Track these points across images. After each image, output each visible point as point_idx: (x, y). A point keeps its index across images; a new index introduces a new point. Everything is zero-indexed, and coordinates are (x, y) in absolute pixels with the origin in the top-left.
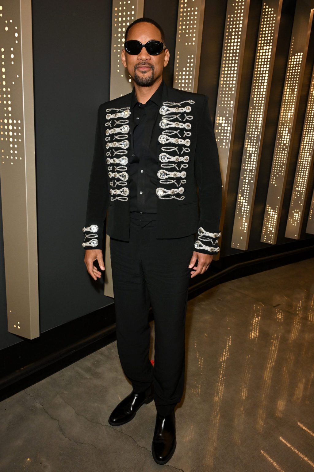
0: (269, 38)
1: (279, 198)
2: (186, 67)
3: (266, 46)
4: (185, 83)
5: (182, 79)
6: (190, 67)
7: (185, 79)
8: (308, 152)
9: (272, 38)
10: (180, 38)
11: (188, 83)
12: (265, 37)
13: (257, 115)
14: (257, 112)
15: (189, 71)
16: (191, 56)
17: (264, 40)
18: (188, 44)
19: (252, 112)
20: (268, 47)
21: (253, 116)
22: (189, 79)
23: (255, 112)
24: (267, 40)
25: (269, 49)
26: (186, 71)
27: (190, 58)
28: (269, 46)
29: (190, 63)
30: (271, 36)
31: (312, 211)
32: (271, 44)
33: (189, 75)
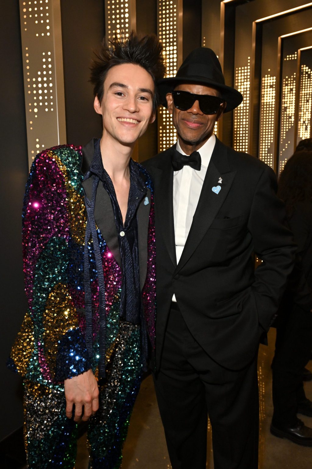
0: (171, 36)
2: (42, 70)
3: (170, 46)
4: (43, 95)
5: (37, 89)
6: (47, 69)
7: (43, 88)
9: (175, 35)
10: (26, 26)
11: (49, 94)
12: (166, 34)
15: (48, 76)
16: (46, 54)
17: (166, 38)
18: (40, 35)
20: (171, 48)
22: (48, 88)
24: (169, 38)
25: (173, 50)
26: (42, 76)
27: (47, 57)
28: (173, 46)
29: (47, 63)
30: (173, 33)
32: (175, 44)
33: (48, 82)
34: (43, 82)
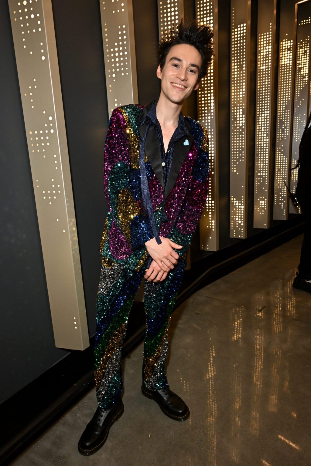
0: (208, 8)
1: (243, 187)
2: (118, 41)
3: (207, 17)
4: (120, 62)
5: (115, 57)
6: (123, 40)
7: (119, 57)
8: (265, 133)
9: (211, 7)
10: (104, 5)
11: (124, 61)
12: (203, 7)
13: (208, 97)
14: (207, 93)
15: (123, 45)
16: (122, 27)
17: (203, 11)
18: (116, 11)
19: (201, 94)
21: (203, 99)
22: (124, 56)
23: (204, 94)
24: (206, 10)
25: (210, 20)
26: (119, 46)
27: (122, 30)
28: (210, 16)
29: (122, 35)
31: (276, 195)
32: (212, 14)
33: (123, 51)
34: (119, 52)
